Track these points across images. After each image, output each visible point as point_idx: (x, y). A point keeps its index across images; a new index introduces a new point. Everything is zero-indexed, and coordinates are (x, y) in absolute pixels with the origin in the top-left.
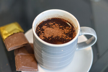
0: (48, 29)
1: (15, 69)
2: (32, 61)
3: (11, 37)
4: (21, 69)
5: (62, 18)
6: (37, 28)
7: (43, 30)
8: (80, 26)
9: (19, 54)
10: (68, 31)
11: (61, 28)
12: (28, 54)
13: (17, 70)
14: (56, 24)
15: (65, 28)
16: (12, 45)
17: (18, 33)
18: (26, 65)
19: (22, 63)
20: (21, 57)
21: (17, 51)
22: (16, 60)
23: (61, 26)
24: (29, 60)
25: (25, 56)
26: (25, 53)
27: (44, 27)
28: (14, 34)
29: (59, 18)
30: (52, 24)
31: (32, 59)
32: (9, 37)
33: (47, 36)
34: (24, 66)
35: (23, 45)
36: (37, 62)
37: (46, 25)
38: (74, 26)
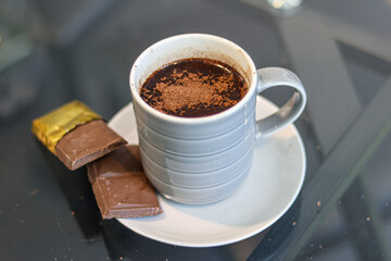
0: (172, 88)
1: (100, 215)
2: (142, 189)
3: (70, 135)
4: (114, 213)
5: (203, 57)
6: (142, 91)
7: (159, 93)
8: (257, 68)
9: (103, 177)
10: (225, 85)
11: (205, 82)
12: (127, 174)
13: (104, 217)
14: (191, 75)
15: (217, 80)
16: (78, 153)
17: (87, 122)
18: (126, 200)
19: (115, 196)
20: (108, 183)
21: (95, 170)
22: (98, 190)
23: (206, 78)
24: (132, 186)
25: (120, 178)
26: (116, 171)
27: (160, 86)
28: (77, 126)
29: (195, 57)
30: (180, 75)
31: (141, 184)
32: (68, 137)
33: (173, 105)
34: (122, 202)
35: (110, 147)
36: (156, 191)
37: (164, 82)
38: (238, 70)
